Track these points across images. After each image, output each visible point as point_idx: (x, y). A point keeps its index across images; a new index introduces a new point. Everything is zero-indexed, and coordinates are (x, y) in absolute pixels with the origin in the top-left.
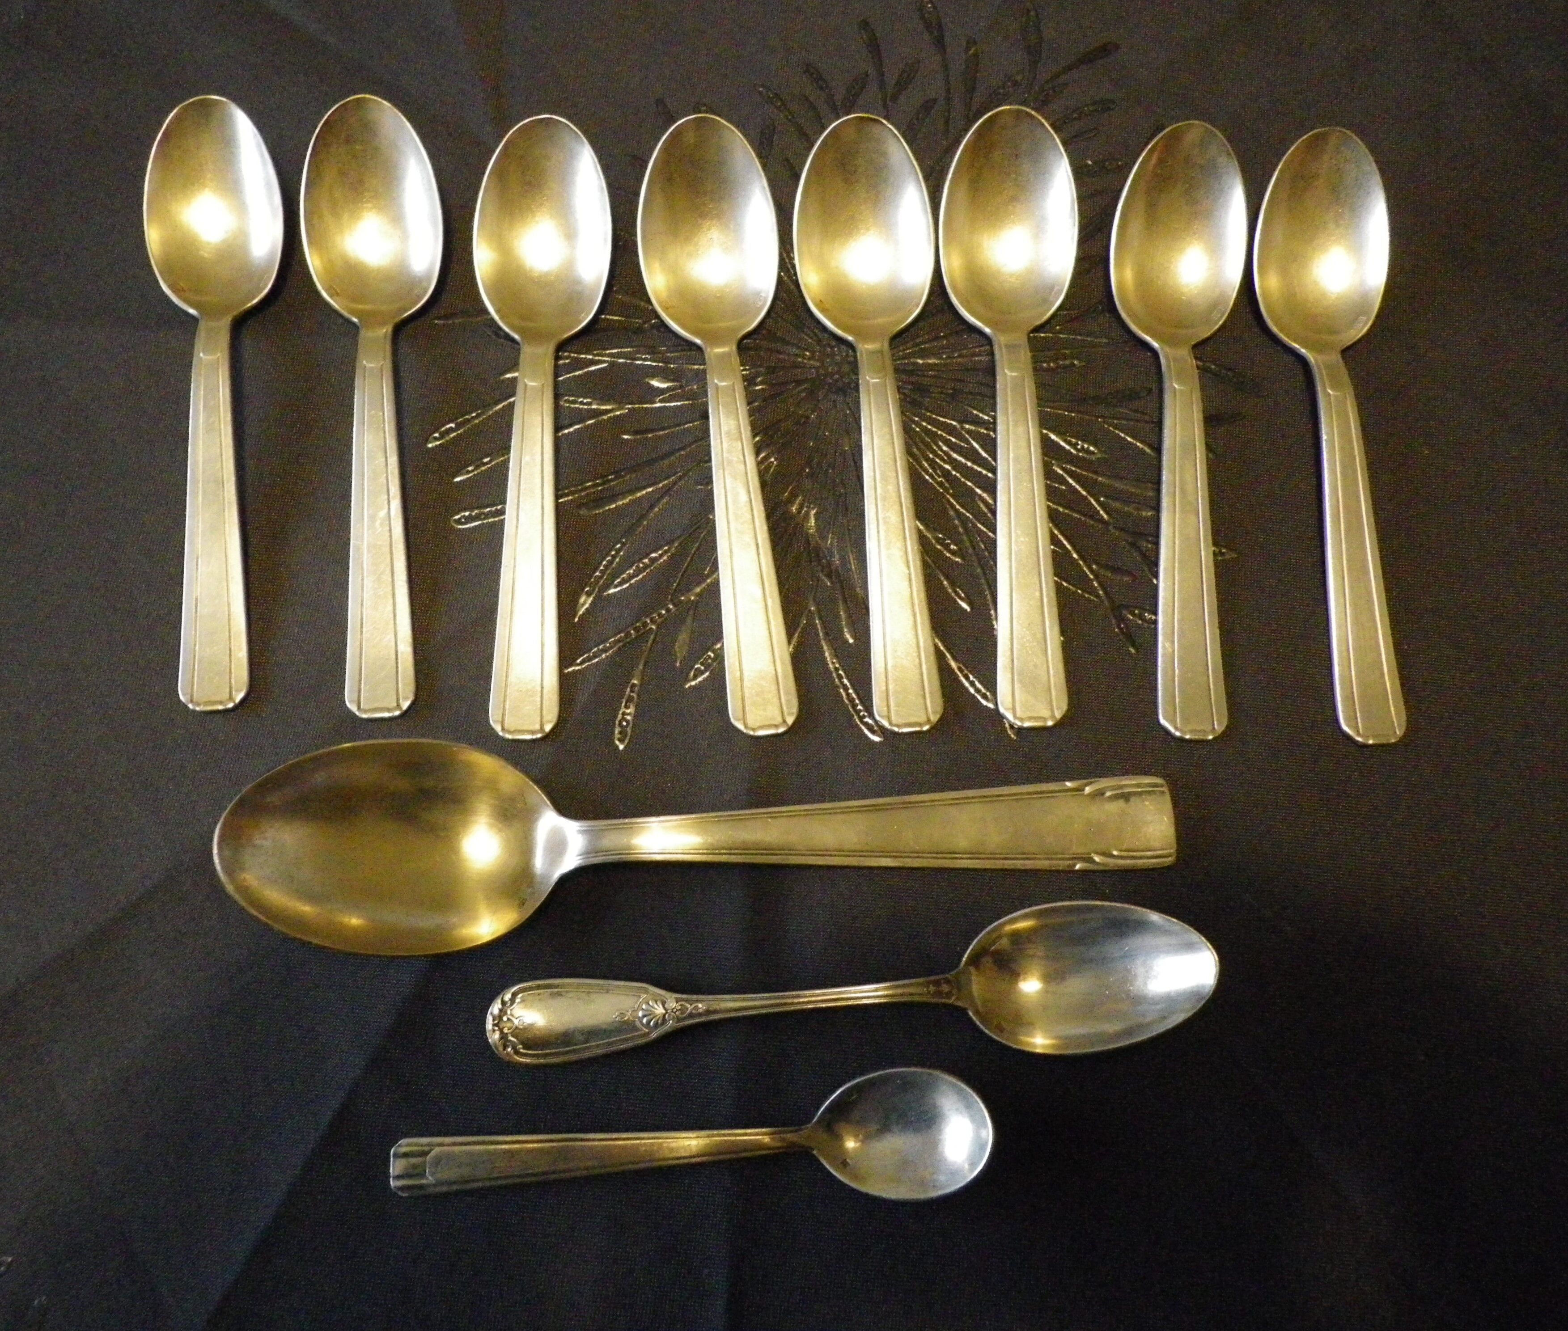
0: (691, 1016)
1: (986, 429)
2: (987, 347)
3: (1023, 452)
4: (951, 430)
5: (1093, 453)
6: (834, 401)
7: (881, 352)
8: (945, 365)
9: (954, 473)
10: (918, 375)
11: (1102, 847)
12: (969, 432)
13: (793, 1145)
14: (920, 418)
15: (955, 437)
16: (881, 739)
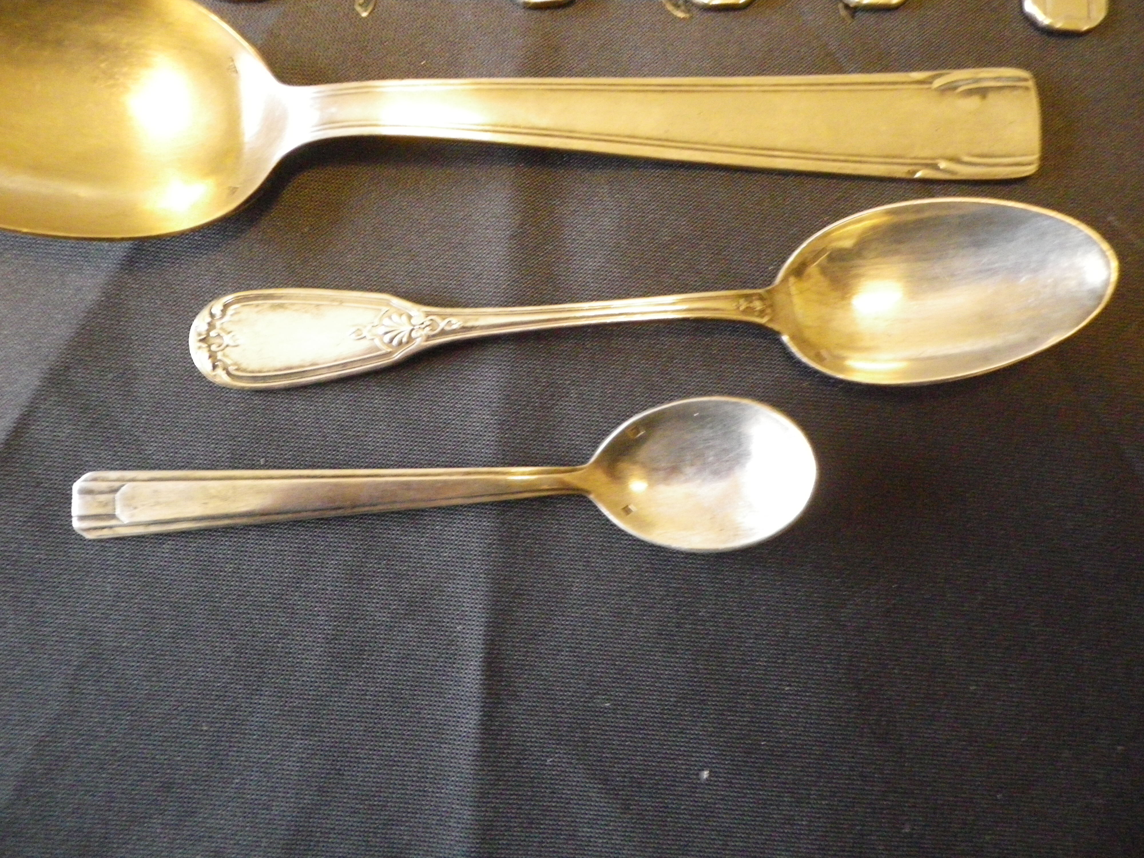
0: (443, 333)
11: (950, 152)
13: (567, 487)
16: (687, 16)
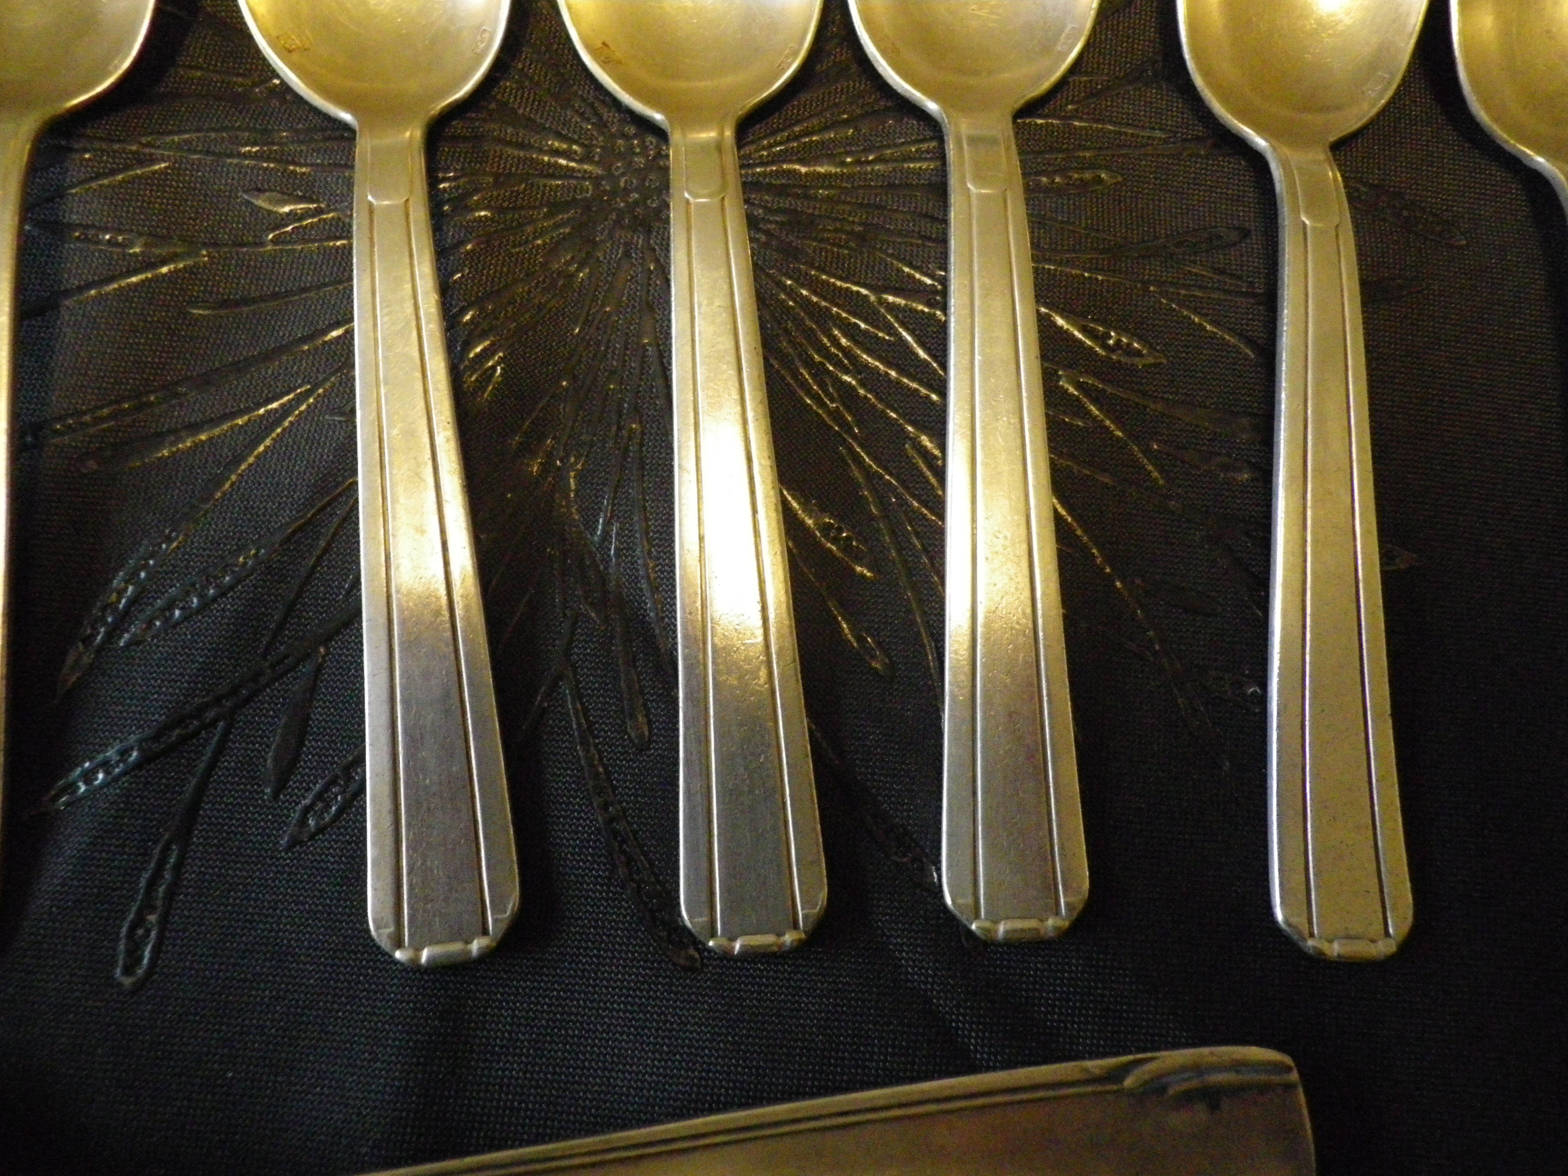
1: (929, 304)
2: (933, 144)
3: (1003, 351)
4: (858, 306)
5: (1139, 354)
6: (626, 244)
7: (719, 147)
8: (850, 177)
9: (862, 392)
10: (797, 196)
12: (892, 308)
14: (796, 281)
15: (866, 321)
